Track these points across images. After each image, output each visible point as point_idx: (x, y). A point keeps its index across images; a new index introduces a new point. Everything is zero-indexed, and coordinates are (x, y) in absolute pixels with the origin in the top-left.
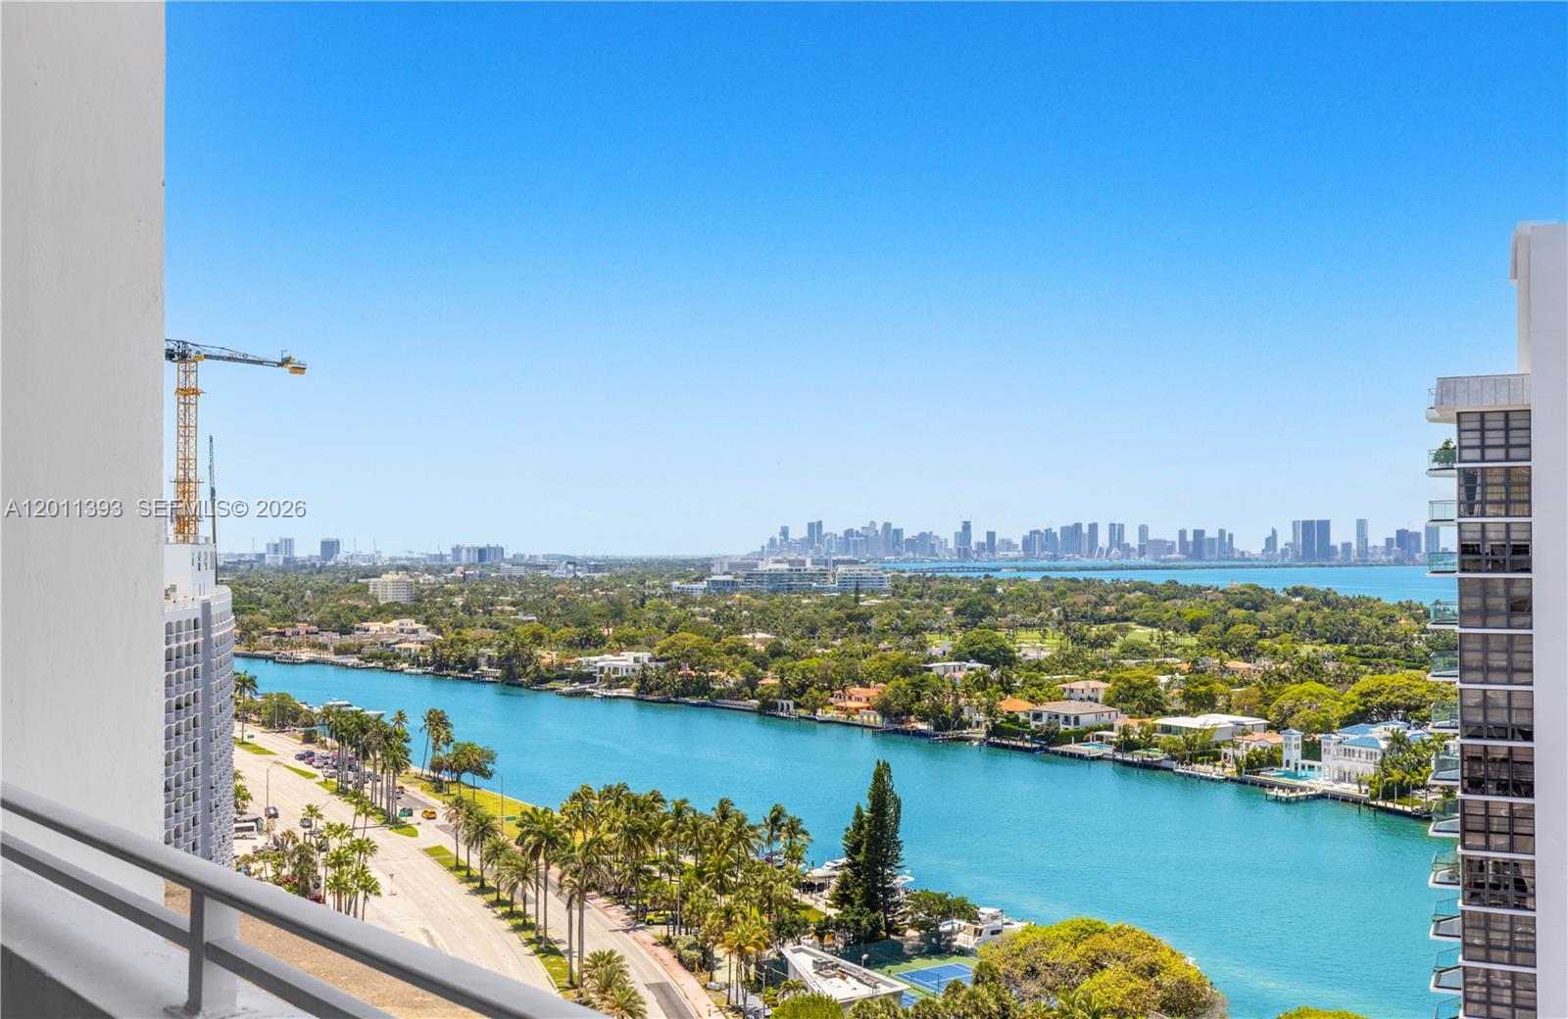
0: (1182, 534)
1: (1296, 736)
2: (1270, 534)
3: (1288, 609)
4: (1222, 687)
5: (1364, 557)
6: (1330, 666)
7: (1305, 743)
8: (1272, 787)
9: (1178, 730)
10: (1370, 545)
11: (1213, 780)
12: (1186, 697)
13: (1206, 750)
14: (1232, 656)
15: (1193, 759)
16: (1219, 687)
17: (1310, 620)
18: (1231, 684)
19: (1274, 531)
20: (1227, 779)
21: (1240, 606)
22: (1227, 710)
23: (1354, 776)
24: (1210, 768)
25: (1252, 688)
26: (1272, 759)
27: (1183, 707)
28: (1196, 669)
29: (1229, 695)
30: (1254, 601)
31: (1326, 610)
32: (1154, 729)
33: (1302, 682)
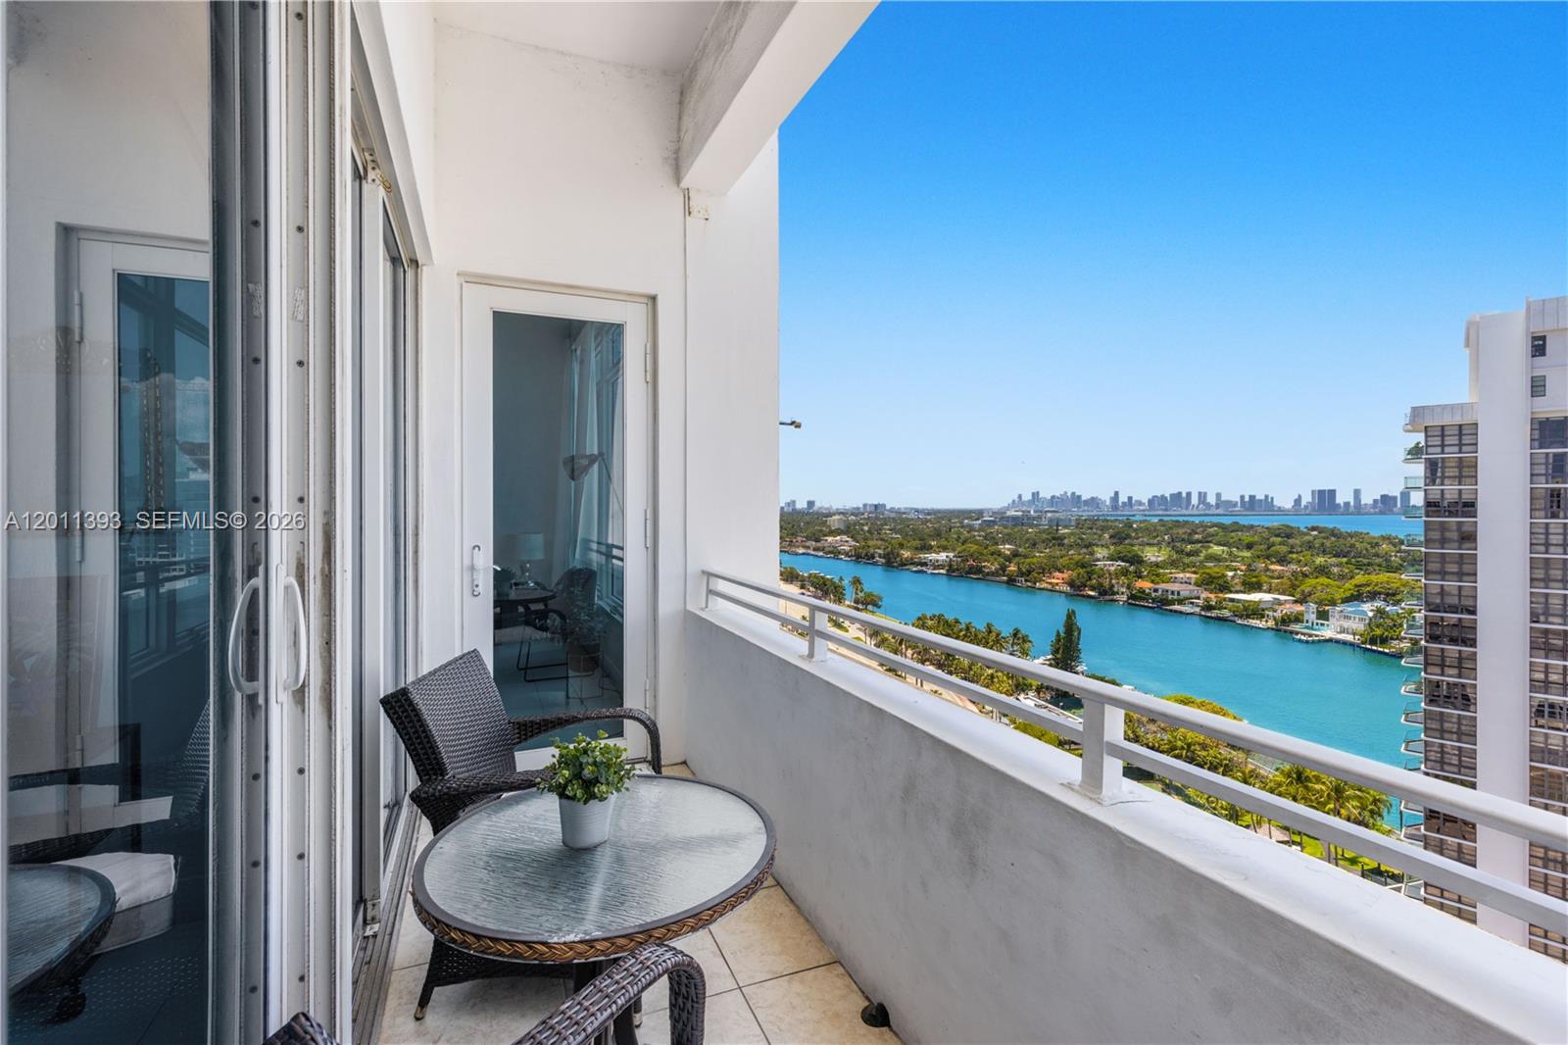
0: (1242, 497)
1: (1313, 606)
2: (1297, 497)
3: (1307, 538)
4: (1266, 579)
5: (1357, 509)
6: (1335, 570)
7: (1318, 611)
8: (1297, 633)
9: (1239, 601)
10: (1363, 502)
11: (1260, 628)
12: (1244, 583)
13: (1256, 611)
14: (1272, 563)
15: (1248, 617)
16: (1264, 579)
17: (1323, 544)
18: (1272, 578)
19: (1300, 496)
20: (1268, 628)
21: (1278, 536)
22: (1269, 591)
23: (1350, 631)
24: (1258, 622)
25: (1285, 580)
26: (1298, 619)
27: (1242, 589)
28: (1250, 569)
29: (1270, 583)
30: (1287, 533)
31: (1333, 539)
32: (1225, 599)
33: (1317, 578)
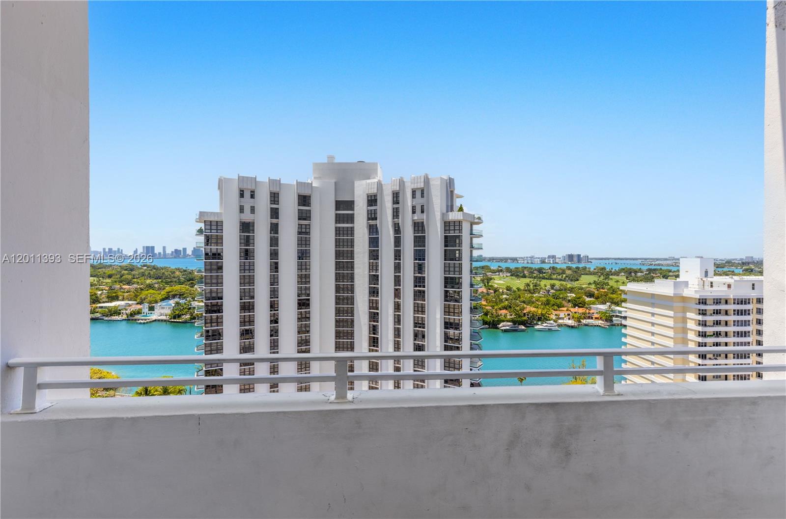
0: (104, 249)
1: (147, 305)
2: (135, 249)
3: (142, 270)
4: (121, 293)
5: (164, 256)
6: (156, 286)
7: (149, 307)
8: (139, 320)
9: (105, 307)
10: (167, 253)
11: (118, 320)
12: (108, 297)
13: (117, 312)
14: (124, 284)
15: (111, 315)
16: (120, 293)
17: (149, 273)
18: (124, 292)
19: (137, 249)
20: (123, 320)
21: (126, 270)
22: (123, 300)
23: (164, 314)
24: (117, 317)
25: (131, 293)
26: (139, 312)
27: (107, 300)
28: (111, 288)
29: (124, 296)
30: (131, 269)
31: (154, 270)
32: (97, 307)
33: (148, 290)
